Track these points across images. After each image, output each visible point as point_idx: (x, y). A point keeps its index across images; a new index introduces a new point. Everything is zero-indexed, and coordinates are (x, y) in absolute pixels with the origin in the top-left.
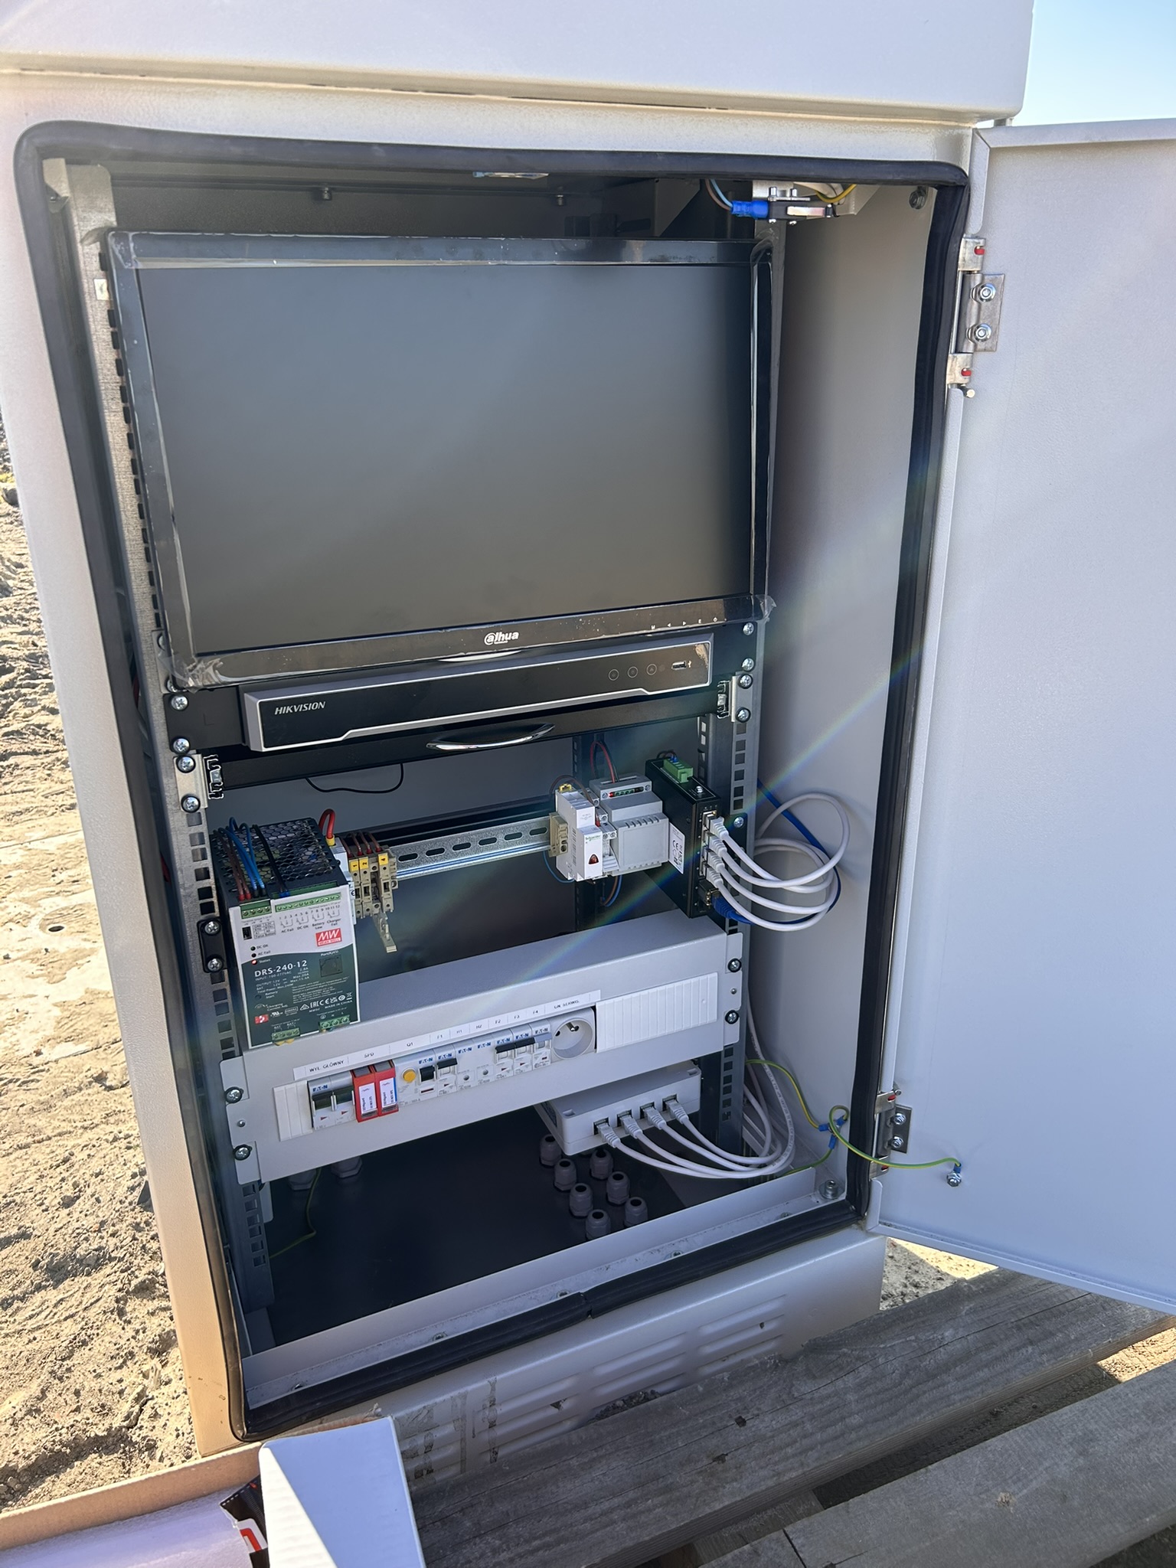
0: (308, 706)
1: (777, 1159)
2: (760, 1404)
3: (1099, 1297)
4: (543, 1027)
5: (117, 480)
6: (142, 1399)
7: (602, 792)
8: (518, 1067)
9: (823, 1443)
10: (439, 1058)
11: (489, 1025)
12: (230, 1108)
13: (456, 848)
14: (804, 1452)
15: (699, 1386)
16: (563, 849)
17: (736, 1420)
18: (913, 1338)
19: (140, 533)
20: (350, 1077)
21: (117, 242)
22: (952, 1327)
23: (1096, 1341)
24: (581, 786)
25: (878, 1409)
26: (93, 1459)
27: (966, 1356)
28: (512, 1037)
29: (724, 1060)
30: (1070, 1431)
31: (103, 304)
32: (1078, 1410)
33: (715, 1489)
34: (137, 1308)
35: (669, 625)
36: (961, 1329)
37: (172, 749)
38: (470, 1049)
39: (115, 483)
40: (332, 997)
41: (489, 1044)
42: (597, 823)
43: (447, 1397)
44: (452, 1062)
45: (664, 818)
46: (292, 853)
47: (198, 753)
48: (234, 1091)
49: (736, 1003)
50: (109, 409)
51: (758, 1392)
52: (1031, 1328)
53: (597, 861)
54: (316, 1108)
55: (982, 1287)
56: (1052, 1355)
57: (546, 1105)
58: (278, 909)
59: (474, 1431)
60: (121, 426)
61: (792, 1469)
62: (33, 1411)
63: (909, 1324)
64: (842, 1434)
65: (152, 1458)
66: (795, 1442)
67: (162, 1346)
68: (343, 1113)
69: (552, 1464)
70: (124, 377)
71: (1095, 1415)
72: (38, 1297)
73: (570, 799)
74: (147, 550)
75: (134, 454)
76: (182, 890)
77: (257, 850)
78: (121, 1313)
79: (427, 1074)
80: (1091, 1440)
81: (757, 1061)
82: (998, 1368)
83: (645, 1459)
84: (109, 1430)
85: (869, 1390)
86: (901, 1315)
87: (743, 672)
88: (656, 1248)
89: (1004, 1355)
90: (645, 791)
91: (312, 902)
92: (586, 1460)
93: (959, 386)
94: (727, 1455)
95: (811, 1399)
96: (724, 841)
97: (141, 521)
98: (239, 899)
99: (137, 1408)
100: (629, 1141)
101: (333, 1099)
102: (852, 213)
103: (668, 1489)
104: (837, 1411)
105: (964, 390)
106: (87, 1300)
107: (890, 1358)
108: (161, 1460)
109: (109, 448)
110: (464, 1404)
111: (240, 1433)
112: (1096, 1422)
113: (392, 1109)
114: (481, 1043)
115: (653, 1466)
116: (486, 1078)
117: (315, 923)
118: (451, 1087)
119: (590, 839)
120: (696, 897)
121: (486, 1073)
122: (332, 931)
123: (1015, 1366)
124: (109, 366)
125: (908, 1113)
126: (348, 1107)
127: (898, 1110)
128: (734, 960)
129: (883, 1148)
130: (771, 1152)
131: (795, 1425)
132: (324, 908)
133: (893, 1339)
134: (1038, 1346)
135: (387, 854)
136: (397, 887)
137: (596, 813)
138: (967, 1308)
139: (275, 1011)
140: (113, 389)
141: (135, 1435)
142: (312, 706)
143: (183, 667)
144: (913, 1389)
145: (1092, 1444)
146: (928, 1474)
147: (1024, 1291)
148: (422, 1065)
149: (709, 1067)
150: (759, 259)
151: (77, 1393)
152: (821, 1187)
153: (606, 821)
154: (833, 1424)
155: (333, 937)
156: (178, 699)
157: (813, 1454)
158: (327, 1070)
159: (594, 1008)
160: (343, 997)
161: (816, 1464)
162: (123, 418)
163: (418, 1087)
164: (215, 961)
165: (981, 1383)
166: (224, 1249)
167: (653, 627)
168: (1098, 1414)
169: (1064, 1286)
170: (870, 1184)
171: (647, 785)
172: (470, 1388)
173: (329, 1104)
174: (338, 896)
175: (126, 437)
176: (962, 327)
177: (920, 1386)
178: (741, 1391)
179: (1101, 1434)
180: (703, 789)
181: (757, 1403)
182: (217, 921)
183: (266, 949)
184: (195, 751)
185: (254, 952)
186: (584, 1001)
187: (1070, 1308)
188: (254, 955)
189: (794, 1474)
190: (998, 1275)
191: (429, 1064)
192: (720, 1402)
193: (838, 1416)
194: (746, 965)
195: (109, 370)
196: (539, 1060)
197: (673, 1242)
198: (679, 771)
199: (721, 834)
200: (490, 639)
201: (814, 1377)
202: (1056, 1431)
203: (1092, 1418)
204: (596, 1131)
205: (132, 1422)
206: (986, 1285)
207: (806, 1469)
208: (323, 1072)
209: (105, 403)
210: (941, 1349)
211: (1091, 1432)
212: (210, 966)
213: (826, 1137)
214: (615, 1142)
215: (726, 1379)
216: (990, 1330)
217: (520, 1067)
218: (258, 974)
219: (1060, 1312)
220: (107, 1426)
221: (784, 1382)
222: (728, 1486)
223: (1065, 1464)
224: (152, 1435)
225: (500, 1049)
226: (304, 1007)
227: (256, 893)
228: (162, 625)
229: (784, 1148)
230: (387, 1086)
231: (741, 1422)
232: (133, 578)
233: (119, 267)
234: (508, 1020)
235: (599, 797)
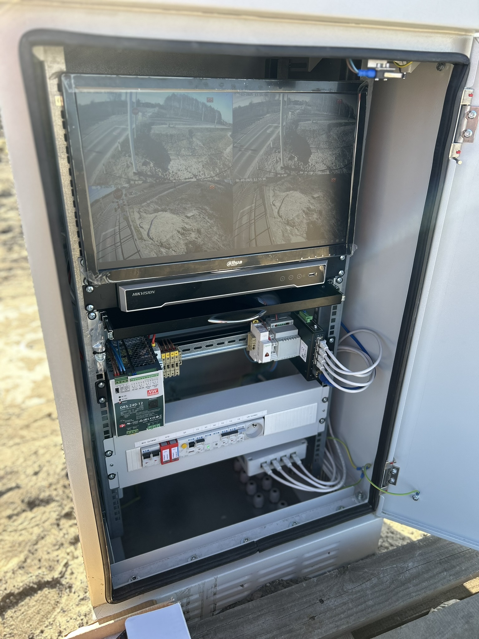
0: (147, 292)
1: (339, 483)
2: (330, 594)
3: (474, 551)
4: (242, 426)
5: (64, 190)
6: (66, 565)
7: (272, 324)
8: (230, 442)
9: (357, 613)
10: (197, 438)
11: (219, 424)
12: (107, 458)
13: (207, 346)
14: (348, 617)
15: (304, 584)
16: (254, 348)
17: (319, 600)
18: (395, 566)
19: (74, 214)
20: (159, 446)
21: (66, 79)
22: (412, 561)
23: (473, 570)
24: (262, 321)
25: (380, 598)
26: (46, 591)
27: (417, 576)
28: (228, 430)
29: (317, 438)
30: (462, 612)
31: (59, 108)
32: (465, 602)
33: (310, 632)
34: (65, 523)
35: (309, 257)
36: (416, 563)
37: (86, 309)
38: (210, 435)
39: (62, 191)
40: (153, 416)
41: (219, 433)
42: (269, 339)
43: (196, 584)
44: (202, 440)
45: (299, 337)
46: (137, 352)
47: (97, 311)
48: (109, 452)
49: (324, 415)
50: (61, 157)
51: (329, 588)
52: (446, 564)
53: (269, 355)
54: (144, 459)
55: (425, 543)
56: (454, 577)
57: (242, 457)
58: (131, 380)
59: (207, 597)
60: (66, 165)
61: (343, 624)
62: (21, 567)
63: (394, 559)
64: (365, 609)
65: (70, 592)
66: (345, 612)
67: (75, 541)
68: (155, 461)
69: (241, 617)
70: (68, 142)
71: (472, 605)
72: (24, 515)
73: (257, 327)
74: (77, 221)
75: (72, 178)
76: (89, 369)
77: (122, 350)
78: (58, 525)
79: (192, 445)
80: (471, 616)
81: (330, 438)
82: (431, 582)
83: (281, 617)
84: (53, 578)
85: (376, 589)
86: (390, 555)
87: (339, 276)
88: (286, 519)
89: (434, 576)
90: (290, 324)
91: (146, 377)
92: (256, 616)
93: (454, 158)
94: (315, 616)
95: (352, 592)
96: (326, 351)
97: (74, 208)
98: (114, 375)
99: (64, 569)
100: (275, 471)
101: (152, 455)
102: (409, 72)
103: (291, 631)
104: (363, 598)
105: (457, 160)
106: (44, 518)
107: (386, 575)
108: (74, 593)
109: (60, 175)
110: (204, 587)
111: (109, 601)
112: (473, 608)
113: (176, 459)
114: (215, 432)
115: (284, 620)
116: (216, 446)
117: (147, 386)
118: (202, 450)
119: (266, 346)
120: (311, 372)
121: (216, 444)
122: (154, 390)
123: (439, 581)
124: (61, 137)
125: (398, 469)
126: (157, 458)
127: (394, 467)
128: (325, 398)
129: (386, 483)
130: (336, 479)
131: (344, 604)
132: (151, 380)
133: (387, 566)
134: (449, 572)
135: (178, 351)
136: (181, 364)
137: (269, 334)
138: (418, 553)
139: (129, 422)
140: (62, 148)
141: (64, 581)
142: (149, 293)
143: (92, 276)
144: (395, 590)
145: (471, 618)
146: (402, 629)
147: (443, 546)
148: (190, 441)
149: (311, 441)
150: (362, 90)
151: (40, 560)
152: (356, 494)
153: (273, 338)
154: (361, 604)
155: (155, 392)
156: (89, 288)
157: (353, 618)
158: (149, 443)
159: (264, 418)
160: (158, 417)
161: (354, 623)
162: (67, 161)
163: (187, 450)
164: (102, 399)
165: (424, 588)
166: (102, 513)
167: (302, 258)
168: (474, 605)
169: (459, 545)
170: (379, 497)
171: (291, 322)
172: (206, 580)
173: (149, 457)
174: (158, 375)
175: (68, 170)
176: (459, 131)
177: (398, 588)
178: (322, 587)
179: (475, 614)
180: (317, 327)
181: (329, 593)
182: (104, 382)
183: (125, 397)
184: (96, 310)
185: (120, 399)
186: (260, 414)
187: (463, 555)
188: (120, 400)
189: (344, 627)
190: (431, 538)
191: (192, 441)
192: (313, 592)
193: (363, 600)
194: (330, 400)
195: (61, 139)
196: (239, 439)
197: (293, 517)
198: (307, 317)
199: (325, 348)
200: (229, 264)
201: (353, 582)
202: (456, 612)
203: (471, 606)
204: (261, 466)
205: (62, 575)
206: (426, 543)
207: (350, 625)
208: (147, 444)
209: (59, 154)
210: (407, 572)
211: (471, 613)
212: (100, 401)
213: (360, 473)
214: (270, 472)
215: (315, 581)
216: (428, 564)
217: (231, 442)
218: (121, 408)
219: (458, 557)
220: (52, 576)
221: (340, 584)
222: (316, 631)
223: (460, 627)
224: (71, 582)
225: (223, 435)
226: (141, 421)
227: (122, 373)
228: (83, 255)
229: (341, 479)
230: (174, 450)
231: (322, 601)
232: (70, 234)
233: (66, 91)
234: (227, 422)
235: (270, 327)
